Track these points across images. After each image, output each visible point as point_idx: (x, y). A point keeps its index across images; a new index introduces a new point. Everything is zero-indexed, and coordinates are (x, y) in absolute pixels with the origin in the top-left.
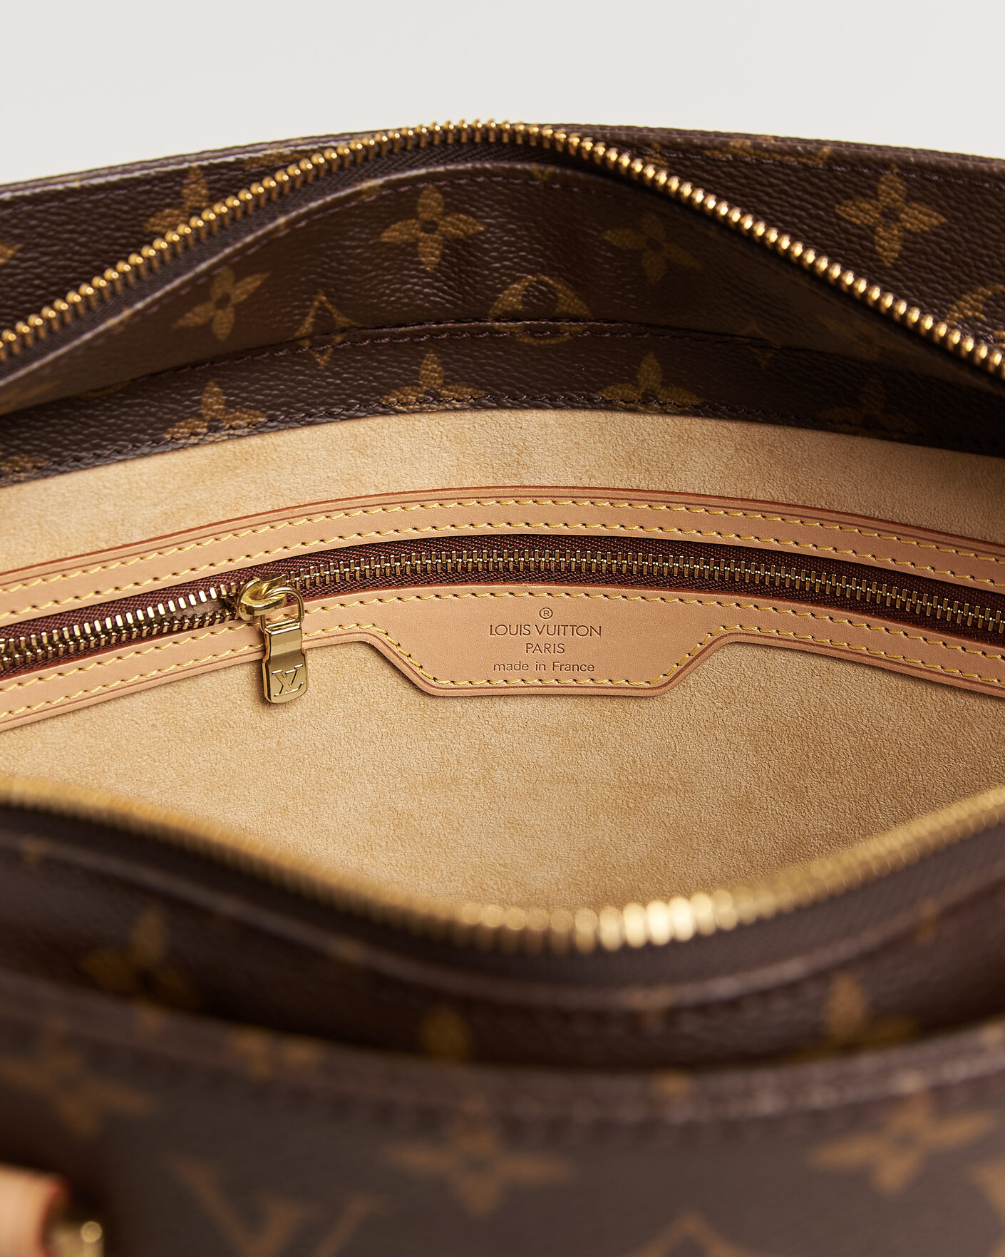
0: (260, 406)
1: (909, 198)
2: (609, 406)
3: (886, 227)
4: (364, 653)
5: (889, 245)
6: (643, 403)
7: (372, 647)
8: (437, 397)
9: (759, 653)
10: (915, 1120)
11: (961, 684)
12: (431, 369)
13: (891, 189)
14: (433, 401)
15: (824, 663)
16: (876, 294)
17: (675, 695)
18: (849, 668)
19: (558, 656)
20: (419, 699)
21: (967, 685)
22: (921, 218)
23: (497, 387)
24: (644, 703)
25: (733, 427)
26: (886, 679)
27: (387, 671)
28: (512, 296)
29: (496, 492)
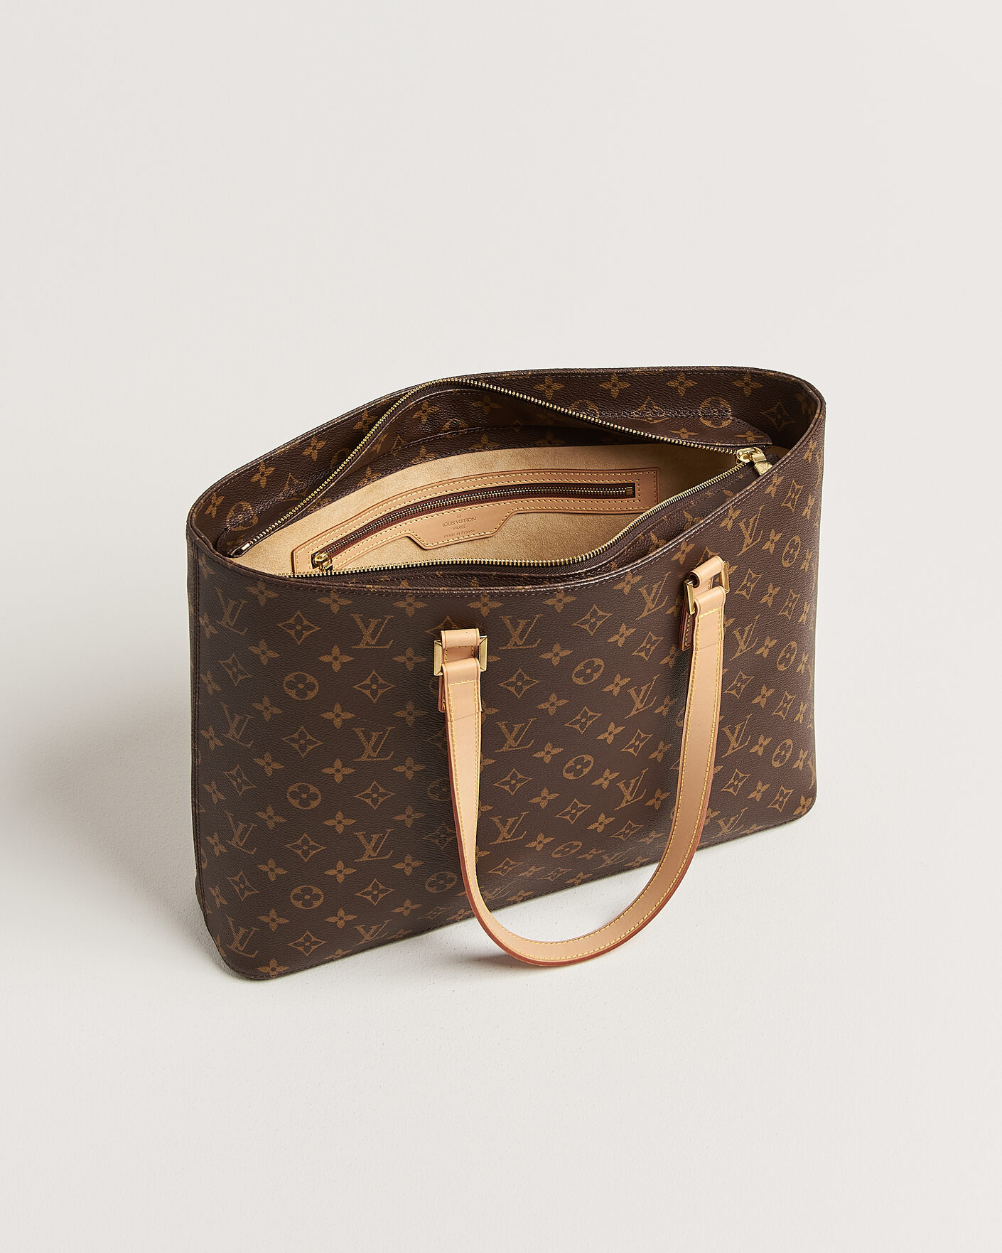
0: (380, 471)
1: (554, 382)
2: (473, 451)
3: (548, 390)
4: (407, 540)
5: (549, 394)
6: (484, 448)
7: (409, 538)
8: (424, 458)
9: (523, 515)
10: (629, 577)
11: (586, 512)
12: (423, 450)
13: (548, 380)
14: (424, 459)
15: (544, 515)
16: (525, 397)
17: (499, 535)
18: (552, 515)
19: (463, 529)
20: (422, 551)
21: (588, 512)
22: (557, 387)
23: (441, 452)
24: (489, 539)
25: (510, 451)
26: (563, 515)
27: (413, 544)
28: (447, 425)
29: (442, 483)
